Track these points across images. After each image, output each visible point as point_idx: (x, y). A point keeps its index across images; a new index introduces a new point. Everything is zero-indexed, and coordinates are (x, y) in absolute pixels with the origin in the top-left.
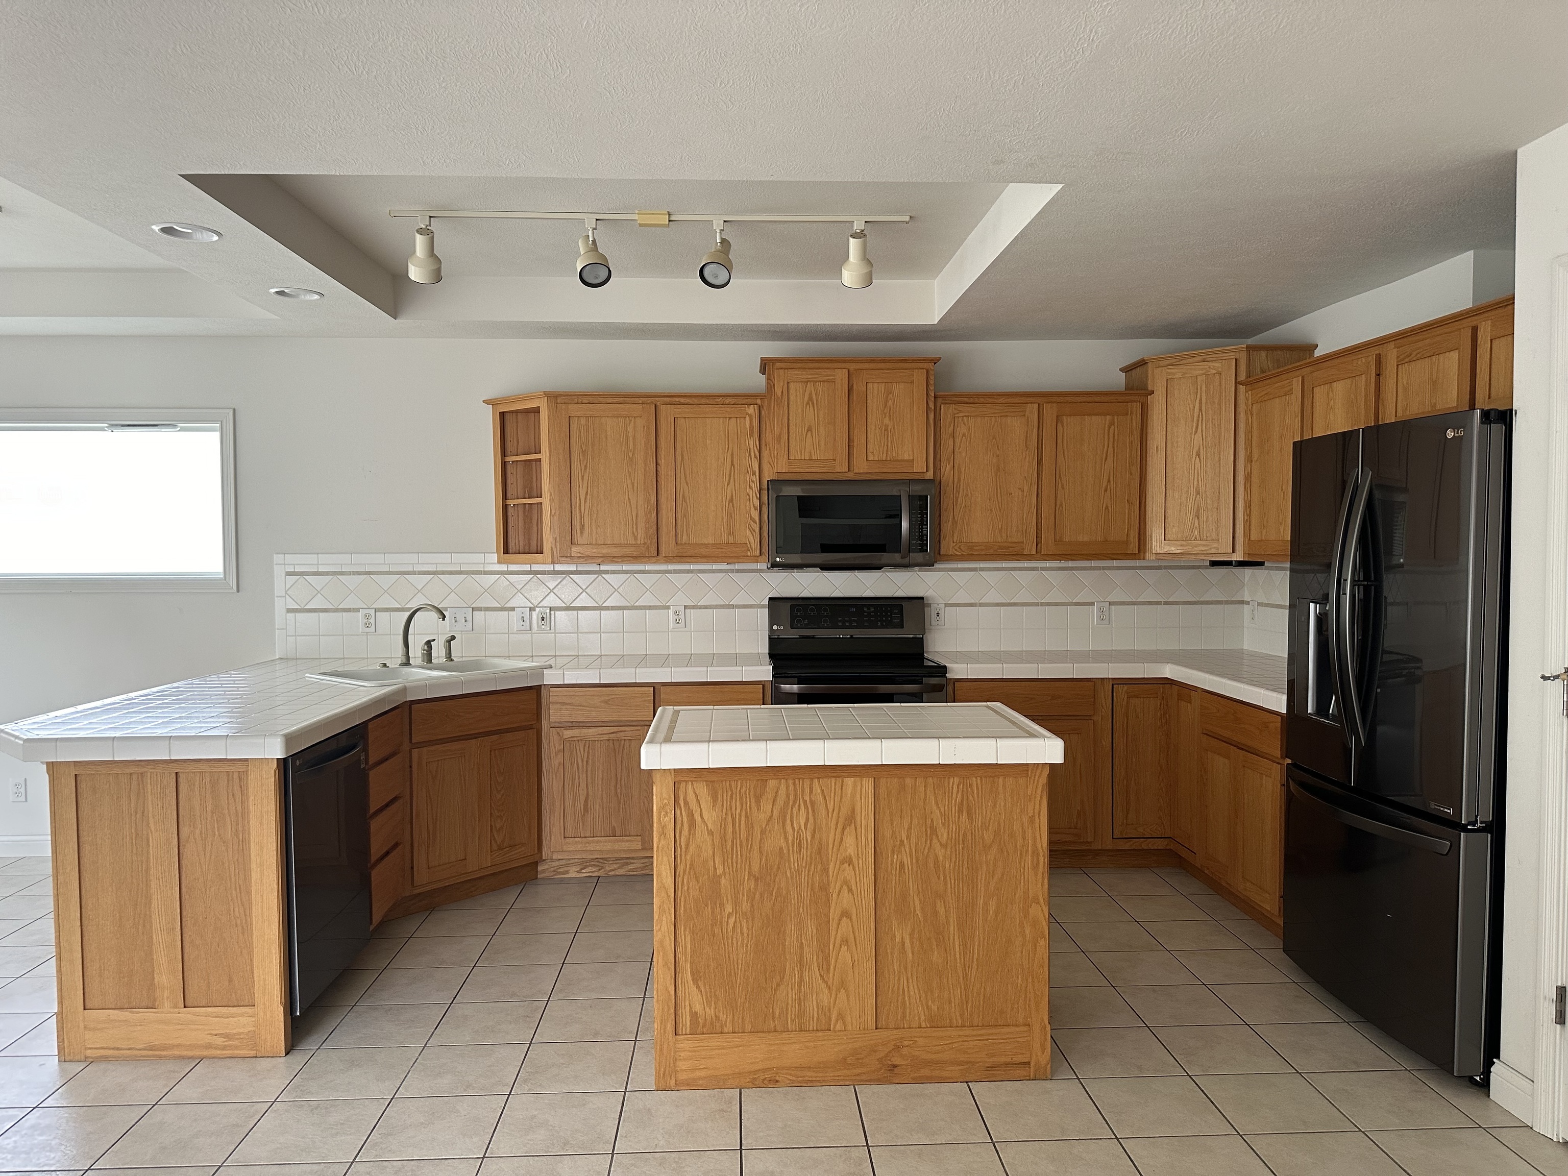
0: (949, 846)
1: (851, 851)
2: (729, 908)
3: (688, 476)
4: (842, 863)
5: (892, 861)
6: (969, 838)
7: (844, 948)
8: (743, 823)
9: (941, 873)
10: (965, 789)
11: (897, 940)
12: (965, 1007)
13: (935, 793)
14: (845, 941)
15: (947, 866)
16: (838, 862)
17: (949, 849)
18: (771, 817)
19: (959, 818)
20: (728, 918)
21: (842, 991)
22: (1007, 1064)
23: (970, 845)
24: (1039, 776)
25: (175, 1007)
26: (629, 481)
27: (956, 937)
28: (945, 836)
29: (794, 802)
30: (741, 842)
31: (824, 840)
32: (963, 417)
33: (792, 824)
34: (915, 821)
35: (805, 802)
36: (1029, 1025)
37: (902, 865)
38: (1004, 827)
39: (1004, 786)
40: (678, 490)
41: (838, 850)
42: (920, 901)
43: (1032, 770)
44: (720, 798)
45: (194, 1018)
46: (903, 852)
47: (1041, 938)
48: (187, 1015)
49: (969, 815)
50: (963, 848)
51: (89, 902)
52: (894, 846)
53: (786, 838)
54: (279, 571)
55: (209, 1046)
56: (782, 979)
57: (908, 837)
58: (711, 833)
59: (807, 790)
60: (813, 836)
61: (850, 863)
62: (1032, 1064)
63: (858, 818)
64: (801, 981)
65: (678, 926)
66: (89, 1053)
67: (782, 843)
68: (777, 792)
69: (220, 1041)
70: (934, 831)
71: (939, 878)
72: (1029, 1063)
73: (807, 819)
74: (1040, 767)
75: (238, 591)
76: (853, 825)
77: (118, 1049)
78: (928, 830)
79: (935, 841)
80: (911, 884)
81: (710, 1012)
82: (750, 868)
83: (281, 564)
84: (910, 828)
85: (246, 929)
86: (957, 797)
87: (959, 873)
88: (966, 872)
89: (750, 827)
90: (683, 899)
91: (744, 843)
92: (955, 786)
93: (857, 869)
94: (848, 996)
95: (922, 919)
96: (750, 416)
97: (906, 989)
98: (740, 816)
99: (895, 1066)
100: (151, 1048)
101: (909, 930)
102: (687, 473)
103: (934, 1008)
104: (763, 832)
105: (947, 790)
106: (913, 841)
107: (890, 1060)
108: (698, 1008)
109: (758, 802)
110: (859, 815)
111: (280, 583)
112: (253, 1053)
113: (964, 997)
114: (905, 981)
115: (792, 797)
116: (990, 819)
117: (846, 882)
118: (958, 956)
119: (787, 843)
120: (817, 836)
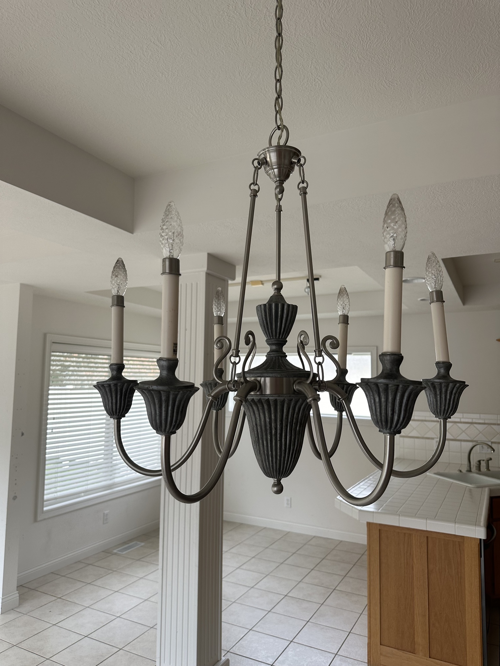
25: (425, 656)
48: (431, 662)
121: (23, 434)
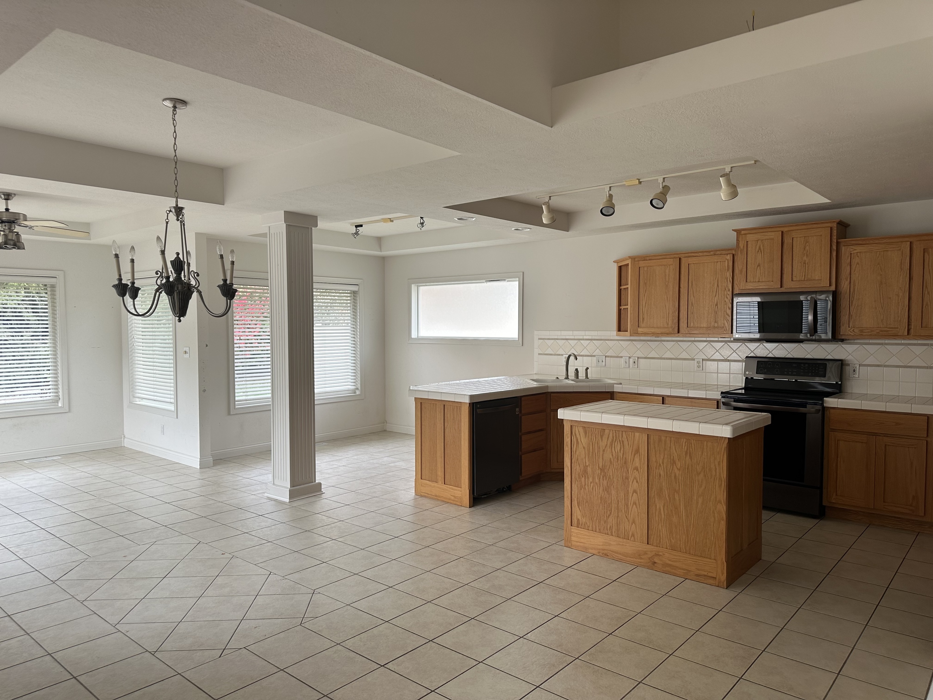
0: (681, 470)
1: (637, 464)
2: (591, 480)
3: (694, 293)
4: (634, 469)
5: (656, 473)
6: (690, 467)
7: (634, 506)
8: (596, 446)
9: (678, 481)
10: (688, 445)
11: (658, 507)
12: (687, 545)
13: (675, 445)
14: (635, 503)
15: (680, 478)
16: (632, 469)
17: (681, 471)
18: (607, 445)
19: (686, 458)
20: (591, 484)
21: (634, 524)
22: (705, 575)
23: (690, 471)
24: (723, 443)
25: (442, 484)
26: (666, 297)
27: (684, 512)
28: (679, 465)
29: (616, 440)
30: (595, 453)
31: (627, 458)
32: (857, 253)
33: (615, 450)
34: (666, 456)
35: (620, 441)
36: (716, 560)
37: (660, 475)
38: (707, 465)
39: (707, 445)
40: (689, 300)
41: (632, 464)
42: (668, 492)
43: (720, 440)
44: (588, 434)
45: (446, 488)
46: (661, 469)
47: (722, 520)
48: (445, 487)
49: (691, 457)
50: (687, 472)
51: (423, 444)
52: (657, 466)
53: (612, 455)
54: (536, 338)
55: (450, 499)
56: (611, 513)
57: (663, 463)
58: (584, 448)
59: (621, 436)
60: (623, 456)
61: (637, 470)
62: (717, 579)
63: (641, 451)
64: (618, 516)
65: (572, 482)
66: (422, 494)
67: (611, 456)
68: (609, 435)
69: (453, 498)
70: (674, 462)
71: (676, 483)
72: (715, 578)
73: (621, 448)
74: (724, 438)
75: (522, 345)
76: (638, 454)
77: (428, 494)
78: (672, 461)
79: (675, 467)
80: (664, 484)
81: (584, 520)
82: (599, 465)
83: (537, 334)
84: (664, 458)
85: (460, 461)
86: (685, 448)
87: (685, 482)
88: (688, 483)
89: (599, 448)
90: (574, 472)
91: (596, 454)
92: (684, 443)
93: (640, 473)
94: (636, 527)
95: (668, 500)
96: (728, 260)
97: (661, 530)
98: (595, 443)
99: (655, 563)
100: (436, 496)
101: (663, 504)
102: (694, 291)
103: (673, 541)
104: (604, 451)
105: (680, 444)
106: (665, 464)
107: (653, 559)
108: (579, 517)
109: (602, 437)
110: (641, 449)
111: (537, 343)
112: (460, 504)
113: (686, 540)
114: (661, 527)
115: (615, 438)
116: (700, 460)
117: (635, 478)
118: (684, 521)
119: (613, 457)
120: (625, 456)
121: (207, 346)
